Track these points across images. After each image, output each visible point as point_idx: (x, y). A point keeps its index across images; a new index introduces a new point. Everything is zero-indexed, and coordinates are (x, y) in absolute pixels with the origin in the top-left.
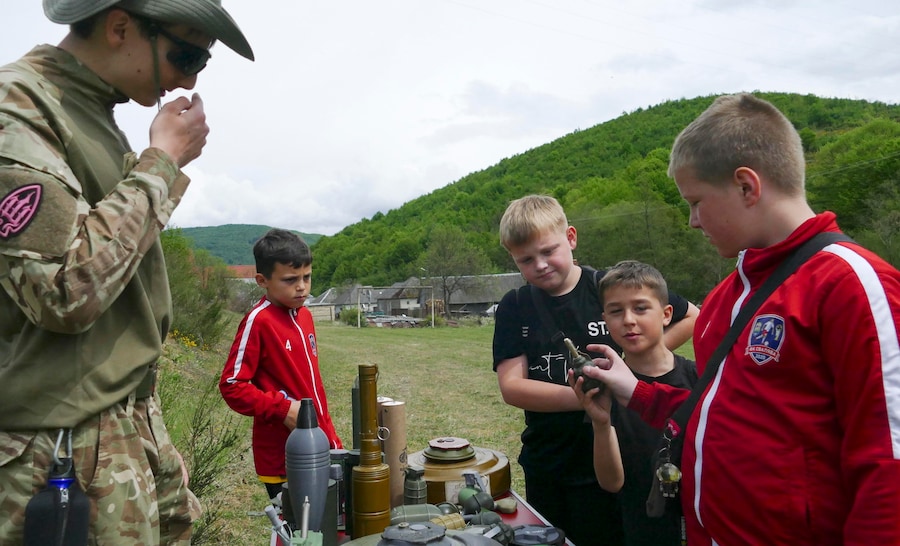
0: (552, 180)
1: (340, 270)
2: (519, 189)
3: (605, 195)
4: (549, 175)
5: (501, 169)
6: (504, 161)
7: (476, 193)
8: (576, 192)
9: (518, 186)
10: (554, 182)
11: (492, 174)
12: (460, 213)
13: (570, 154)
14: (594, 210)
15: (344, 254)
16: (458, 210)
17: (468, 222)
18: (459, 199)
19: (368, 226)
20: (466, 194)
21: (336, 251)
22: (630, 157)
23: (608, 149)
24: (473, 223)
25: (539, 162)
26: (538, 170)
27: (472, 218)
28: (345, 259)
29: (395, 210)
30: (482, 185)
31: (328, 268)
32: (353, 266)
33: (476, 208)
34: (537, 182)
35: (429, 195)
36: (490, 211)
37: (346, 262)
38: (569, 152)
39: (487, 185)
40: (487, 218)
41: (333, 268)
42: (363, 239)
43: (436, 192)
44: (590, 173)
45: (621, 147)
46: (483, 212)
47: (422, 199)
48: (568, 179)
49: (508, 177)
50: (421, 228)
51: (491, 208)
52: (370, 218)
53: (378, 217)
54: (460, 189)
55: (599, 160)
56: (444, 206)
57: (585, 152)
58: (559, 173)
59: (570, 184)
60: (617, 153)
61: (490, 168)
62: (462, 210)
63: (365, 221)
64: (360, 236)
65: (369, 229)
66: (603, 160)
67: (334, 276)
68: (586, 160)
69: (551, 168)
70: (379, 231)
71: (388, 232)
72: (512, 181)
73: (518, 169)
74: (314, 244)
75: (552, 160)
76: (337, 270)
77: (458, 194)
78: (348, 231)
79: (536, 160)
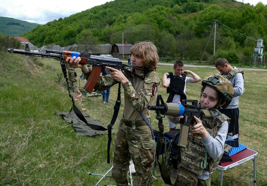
0: (123, 12)
1: (47, 39)
2: (112, 14)
3: (139, 20)
4: (122, 10)
5: (106, 6)
6: (107, 3)
7: (97, 14)
8: (130, 17)
9: (111, 13)
10: (124, 13)
11: (103, 7)
12: (91, 21)
13: (130, 3)
14: (133, 26)
15: (48, 33)
16: (90, 20)
17: (94, 24)
18: (91, 16)
19: (57, 23)
20: (93, 14)
21: (45, 32)
22: (149, 6)
23: (142, 2)
24: (96, 24)
25: (119, 5)
26: (119, 8)
27: (95, 23)
28: (48, 35)
29: (67, 18)
30: (99, 11)
31: (42, 38)
32: (52, 38)
33: (97, 19)
34: (118, 12)
35: (80, 13)
36: (102, 21)
37: (49, 36)
38: (129, 2)
39: (101, 11)
40: (101, 23)
41: (44, 38)
42: (55, 28)
43: (82, 12)
44: (136, 10)
45: (146, 2)
46: (99, 21)
47: (77, 14)
48: (129, 12)
49: (108, 9)
50: (77, 25)
51: (102, 20)
52: (57, 20)
53: (60, 20)
54: (91, 12)
55: (138, 6)
56: (85, 18)
57: (134, 3)
58: (125, 10)
59: (129, 14)
60: (145, 4)
61: (102, 5)
62: (92, 20)
63: (55, 21)
64: (54, 26)
65: (57, 24)
66: (140, 6)
67: (44, 41)
68: (134, 5)
69: (123, 7)
70: (61, 25)
71: (65, 26)
72: (110, 11)
73: (112, 6)
74: (36, 28)
75: (123, 4)
76: (45, 39)
77: (91, 14)
78: (49, 24)
79: (118, 4)
